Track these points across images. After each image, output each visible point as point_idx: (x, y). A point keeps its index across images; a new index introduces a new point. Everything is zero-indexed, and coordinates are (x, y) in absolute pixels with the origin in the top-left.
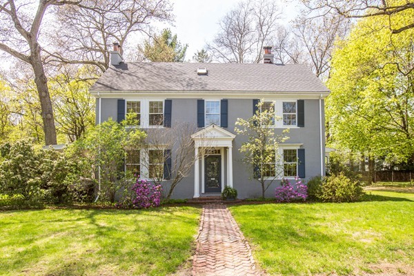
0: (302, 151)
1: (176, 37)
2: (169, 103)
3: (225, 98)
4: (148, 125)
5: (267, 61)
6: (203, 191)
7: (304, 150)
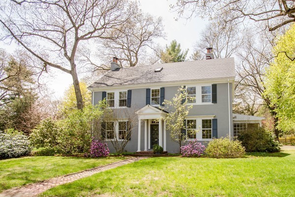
0: (215, 120)
1: (179, 45)
2: (130, 92)
3: (163, 86)
4: (118, 106)
5: (208, 58)
6: (149, 148)
7: (216, 120)
